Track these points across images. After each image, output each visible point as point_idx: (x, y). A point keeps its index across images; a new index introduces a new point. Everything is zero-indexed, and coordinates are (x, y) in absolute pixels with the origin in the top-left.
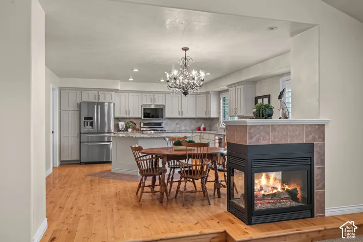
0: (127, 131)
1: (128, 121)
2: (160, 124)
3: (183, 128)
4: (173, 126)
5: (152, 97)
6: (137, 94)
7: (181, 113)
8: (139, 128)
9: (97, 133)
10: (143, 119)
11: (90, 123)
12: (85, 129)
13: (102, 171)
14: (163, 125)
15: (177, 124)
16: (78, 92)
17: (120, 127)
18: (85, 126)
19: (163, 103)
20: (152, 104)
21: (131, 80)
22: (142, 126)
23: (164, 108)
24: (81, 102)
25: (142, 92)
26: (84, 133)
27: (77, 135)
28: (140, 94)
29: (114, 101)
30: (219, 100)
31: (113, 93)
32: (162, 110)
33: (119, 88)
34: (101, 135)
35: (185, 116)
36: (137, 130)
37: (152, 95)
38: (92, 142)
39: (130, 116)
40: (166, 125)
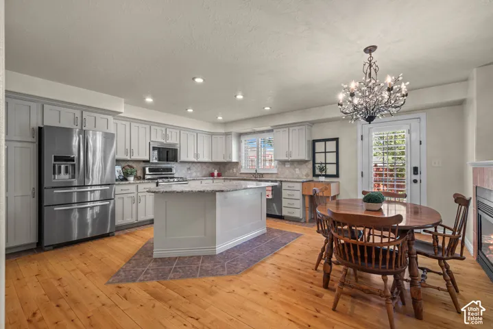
0: (127, 180)
1: (124, 164)
2: (170, 170)
3: (194, 174)
4: (184, 172)
5: (164, 132)
6: (144, 126)
7: (197, 155)
8: (142, 176)
9: (84, 186)
10: (151, 161)
11: (67, 168)
12: (55, 179)
13: (130, 260)
14: (174, 171)
15: (189, 169)
16: (33, 105)
17: (117, 175)
18: (54, 173)
19: (178, 142)
20: (164, 141)
21: (149, 100)
22: (147, 172)
23: (179, 149)
24: (42, 126)
25: (151, 124)
26: (53, 188)
27: (30, 193)
28: (148, 127)
29: (112, 130)
30: (239, 143)
31: (111, 118)
32: (176, 151)
33: (122, 110)
34: (89, 189)
35: (201, 159)
36: (137, 178)
37: (164, 129)
38: (71, 204)
39: (133, 158)
40: (176, 171)
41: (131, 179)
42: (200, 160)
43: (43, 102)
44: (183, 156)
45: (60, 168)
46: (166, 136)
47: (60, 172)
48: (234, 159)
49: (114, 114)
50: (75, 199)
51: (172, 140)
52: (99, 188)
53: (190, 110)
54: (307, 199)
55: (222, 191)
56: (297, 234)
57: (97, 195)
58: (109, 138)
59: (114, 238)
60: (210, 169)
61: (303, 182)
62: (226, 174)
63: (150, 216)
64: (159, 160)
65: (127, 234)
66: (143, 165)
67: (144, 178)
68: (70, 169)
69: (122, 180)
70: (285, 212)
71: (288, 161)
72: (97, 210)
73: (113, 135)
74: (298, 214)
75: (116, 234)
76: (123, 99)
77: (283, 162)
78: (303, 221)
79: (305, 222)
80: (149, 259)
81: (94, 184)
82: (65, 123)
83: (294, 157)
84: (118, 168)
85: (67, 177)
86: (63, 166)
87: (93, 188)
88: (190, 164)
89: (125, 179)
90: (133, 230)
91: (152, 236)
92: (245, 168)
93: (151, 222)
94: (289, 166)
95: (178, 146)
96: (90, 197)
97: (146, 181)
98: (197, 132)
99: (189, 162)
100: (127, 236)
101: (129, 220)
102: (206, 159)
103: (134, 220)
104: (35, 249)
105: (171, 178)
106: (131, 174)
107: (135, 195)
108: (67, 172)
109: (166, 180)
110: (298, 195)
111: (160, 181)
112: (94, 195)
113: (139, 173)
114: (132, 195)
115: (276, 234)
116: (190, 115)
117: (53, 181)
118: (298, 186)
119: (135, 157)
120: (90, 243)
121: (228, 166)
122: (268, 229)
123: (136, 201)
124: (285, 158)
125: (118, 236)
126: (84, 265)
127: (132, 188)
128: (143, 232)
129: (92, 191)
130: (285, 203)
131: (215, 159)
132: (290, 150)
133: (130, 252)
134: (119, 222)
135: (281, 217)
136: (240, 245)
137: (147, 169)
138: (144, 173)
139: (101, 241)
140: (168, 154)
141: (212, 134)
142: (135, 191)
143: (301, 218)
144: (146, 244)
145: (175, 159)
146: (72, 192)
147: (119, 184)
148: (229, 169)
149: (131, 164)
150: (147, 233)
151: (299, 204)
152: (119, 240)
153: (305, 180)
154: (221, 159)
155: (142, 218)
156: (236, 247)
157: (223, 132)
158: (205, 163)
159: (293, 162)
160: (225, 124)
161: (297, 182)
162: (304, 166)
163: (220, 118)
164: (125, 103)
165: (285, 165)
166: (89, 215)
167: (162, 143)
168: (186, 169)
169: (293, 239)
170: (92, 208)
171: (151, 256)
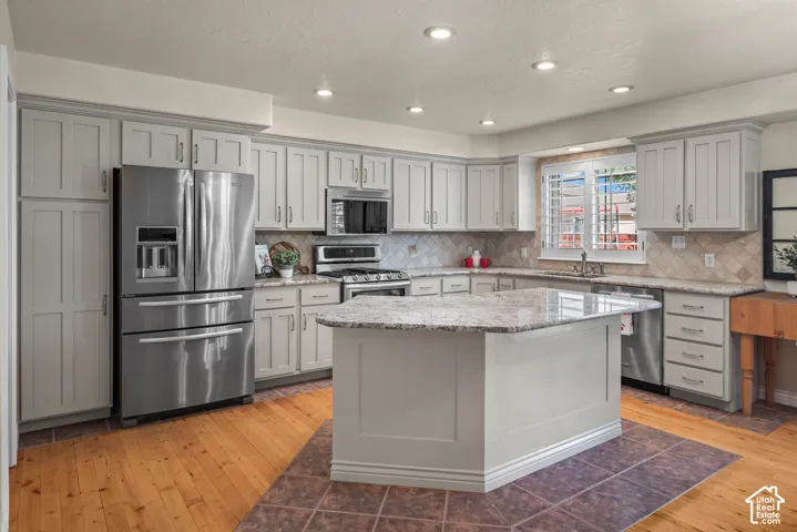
0: (278, 276)
1: (273, 240)
2: (370, 251)
3: (425, 262)
4: (401, 255)
5: (357, 165)
6: (313, 152)
7: (431, 217)
8: (310, 266)
9: (195, 292)
10: (329, 233)
11: (162, 252)
12: (141, 277)
13: (282, 477)
14: (379, 254)
15: (413, 248)
16: (105, 124)
17: (260, 265)
18: (140, 265)
19: (388, 187)
20: (356, 186)
21: (325, 93)
22: (321, 257)
23: (389, 201)
24: (119, 166)
25: (327, 146)
26: (137, 296)
27: (99, 305)
28: (322, 154)
29: (248, 169)
30: (538, 182)
31: (246, 140)
32: (382, 207)
33: (270, 122)
34: (207, 298)
35: (440, 226)
36: (301, 271)
37: (356, 158)
38: (174, 330)
39: (293, 226)
40: (384, 252)
41: (288, 273)
42: (436, 227)
43: (121, 117)
44: (398, 221)
45: (150, 252)
46: (361, 174)
47: (150, 263)
48: (524, 225)
49: (252, 130)
50: (182, 321)
51: (375, 182)
52: (225, 297)
53: (416, 110)
54: (747, 348)
55: (504, 330)
56: (719, 453)
57: (222, 314)
58: (244, 184)
59: (252, 409)
60: (463, 249)
61: (733, 297)
62: (503, 260)
63: (326, 361)
64: (348, 229)
65: (278, 401)
66: (312, 240)
67: (314, 272)
68: (169, 254)
69: (269, 276)
70: (673, 378)
71: (680, 233)
72: (223, 343)
73: (252, 177)
74: (717, 386)
75: (256, 398)
76: (271, 96)
77: (666, 236)
78: (732, 408)
79: (740, 411)
80: (321, 480)
81: (216, 288)
82: (161, 160)
83: (701, 222)
84: (262, 250)
85: (163, 271)
86: (156, 251)
87: (216, 297)
88: (416, 237)
89: (275, 274)
90: (291, 391)
91: (329, 414)
92: (553, 248)
93: (326, 375)
94: (683, 245)
95: (389, 195)
96: (209, 316)
97: (320, 278)
98: (432, 161)
99: (413, 233)
100: (275, 408)
101: (282, 368)
102: (454, 224)
103: (292, 370)
104: (108, 419)
105: (373, 272)
106: (288, 263)
107: (294, 311)
108: (162, 262)
109: (361, 278)
110: (718, 332)
111: (348, 279)
112: (216, 311)
113: (305, 260)
114: (289, 311)
115: (651, 446)
116: (415, 122)
117: (139, 281)
118: (719, 308)
119: (295, 225)
120: (204, 417)
121: (506, 242)
122: (626, 424)
123: (296, 325)
124: (672, 224)
125: (259, 406)
126: (189, 477)
127: (290, 297)
128: (312, 400)
129: (213, 304)
130: (673, 350)
131: (475, 226)
132: (690, 201)
133: (281, 455)
134: (263, 371)
135: (661, 391)
136: (551, 470)
137: (321, 251)
138: (315, 261)
139: (226, 414)
140: (367, 215)
141: (468, 164)
142: (294, 302)
143: (727, 398)
144: (317, 435)
145: (381, 228)
146: (176, 306)
147: (262, 287)
148: (510, 249)
149: (287, 239)
150: (319, 404)
151: (720, 358)
152: (261, 415)
153: (738, 290)
154: (489, 225)
155: (309, 365)
156: (535, 474)
157: (496, 156)
158: (450, 234)
159: (695, 236)
160: (501, 136)
161: (712, 294)
162: (733, 247)
163: (488, 123)
164: (274, 104)
165: (670, 242)
166: (208, 356)
167: (353, 191)
168: (405, 249)
169: (710, 471)
170: (212, 339)
171: (325, 474)
